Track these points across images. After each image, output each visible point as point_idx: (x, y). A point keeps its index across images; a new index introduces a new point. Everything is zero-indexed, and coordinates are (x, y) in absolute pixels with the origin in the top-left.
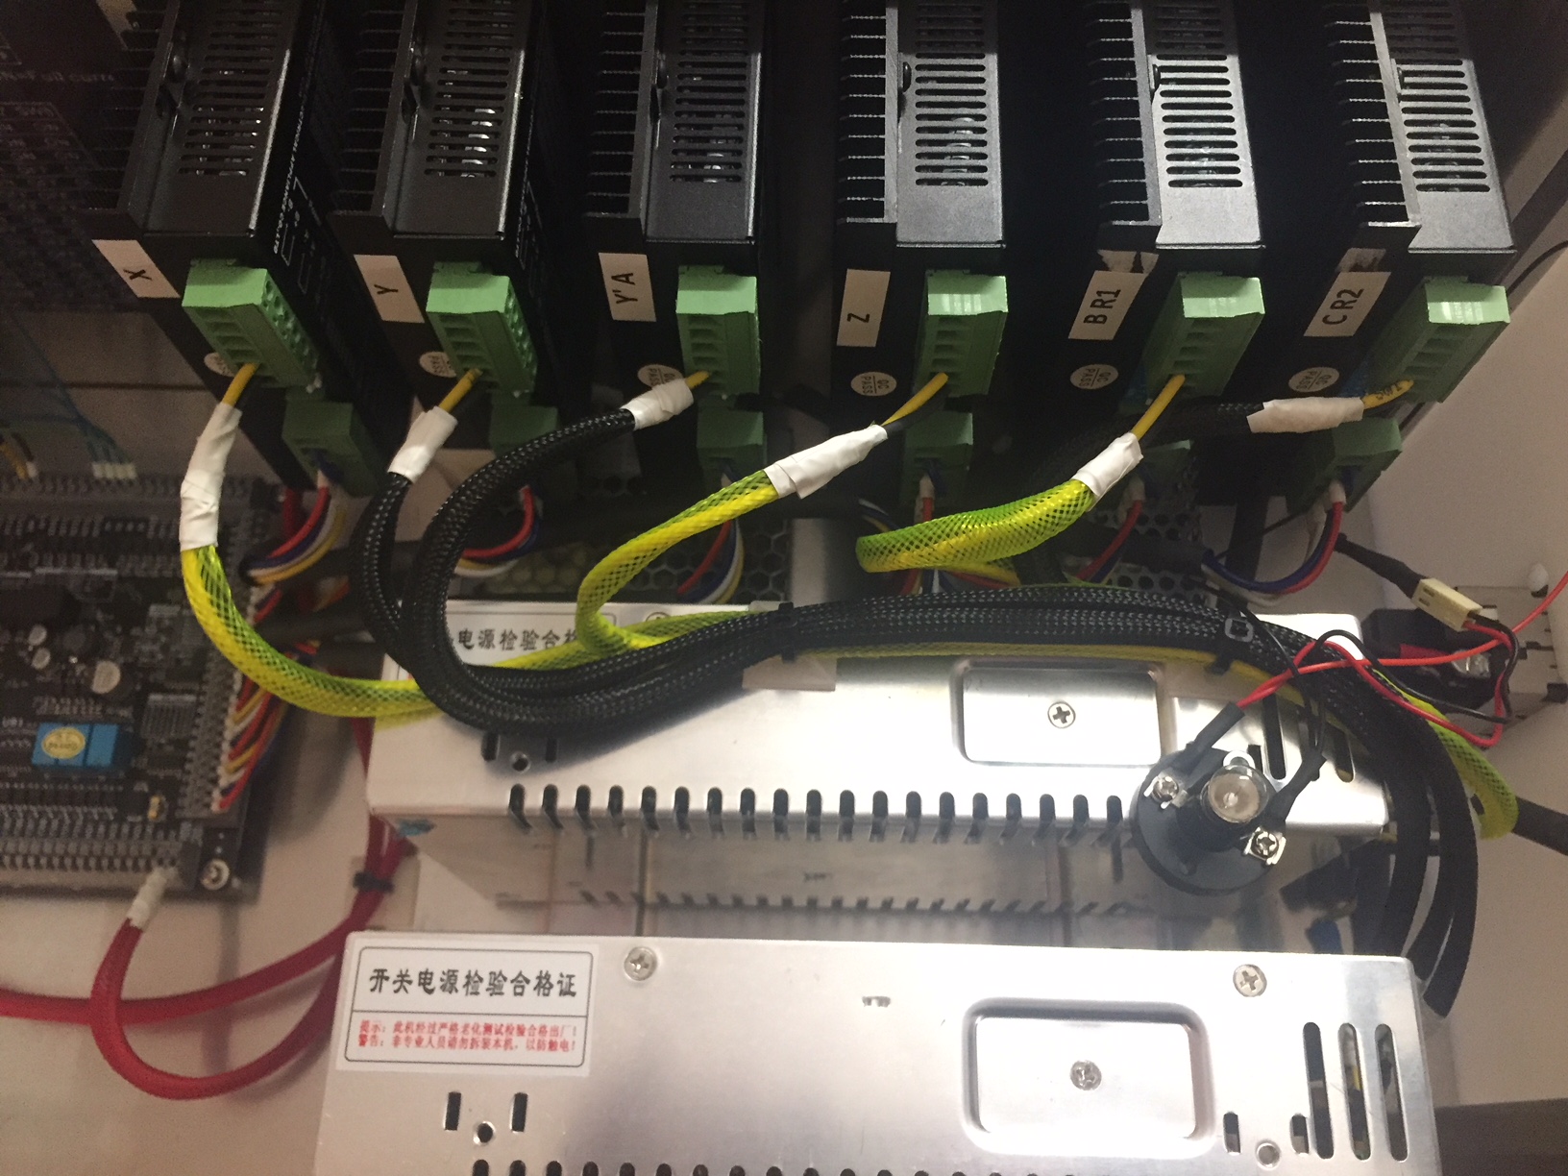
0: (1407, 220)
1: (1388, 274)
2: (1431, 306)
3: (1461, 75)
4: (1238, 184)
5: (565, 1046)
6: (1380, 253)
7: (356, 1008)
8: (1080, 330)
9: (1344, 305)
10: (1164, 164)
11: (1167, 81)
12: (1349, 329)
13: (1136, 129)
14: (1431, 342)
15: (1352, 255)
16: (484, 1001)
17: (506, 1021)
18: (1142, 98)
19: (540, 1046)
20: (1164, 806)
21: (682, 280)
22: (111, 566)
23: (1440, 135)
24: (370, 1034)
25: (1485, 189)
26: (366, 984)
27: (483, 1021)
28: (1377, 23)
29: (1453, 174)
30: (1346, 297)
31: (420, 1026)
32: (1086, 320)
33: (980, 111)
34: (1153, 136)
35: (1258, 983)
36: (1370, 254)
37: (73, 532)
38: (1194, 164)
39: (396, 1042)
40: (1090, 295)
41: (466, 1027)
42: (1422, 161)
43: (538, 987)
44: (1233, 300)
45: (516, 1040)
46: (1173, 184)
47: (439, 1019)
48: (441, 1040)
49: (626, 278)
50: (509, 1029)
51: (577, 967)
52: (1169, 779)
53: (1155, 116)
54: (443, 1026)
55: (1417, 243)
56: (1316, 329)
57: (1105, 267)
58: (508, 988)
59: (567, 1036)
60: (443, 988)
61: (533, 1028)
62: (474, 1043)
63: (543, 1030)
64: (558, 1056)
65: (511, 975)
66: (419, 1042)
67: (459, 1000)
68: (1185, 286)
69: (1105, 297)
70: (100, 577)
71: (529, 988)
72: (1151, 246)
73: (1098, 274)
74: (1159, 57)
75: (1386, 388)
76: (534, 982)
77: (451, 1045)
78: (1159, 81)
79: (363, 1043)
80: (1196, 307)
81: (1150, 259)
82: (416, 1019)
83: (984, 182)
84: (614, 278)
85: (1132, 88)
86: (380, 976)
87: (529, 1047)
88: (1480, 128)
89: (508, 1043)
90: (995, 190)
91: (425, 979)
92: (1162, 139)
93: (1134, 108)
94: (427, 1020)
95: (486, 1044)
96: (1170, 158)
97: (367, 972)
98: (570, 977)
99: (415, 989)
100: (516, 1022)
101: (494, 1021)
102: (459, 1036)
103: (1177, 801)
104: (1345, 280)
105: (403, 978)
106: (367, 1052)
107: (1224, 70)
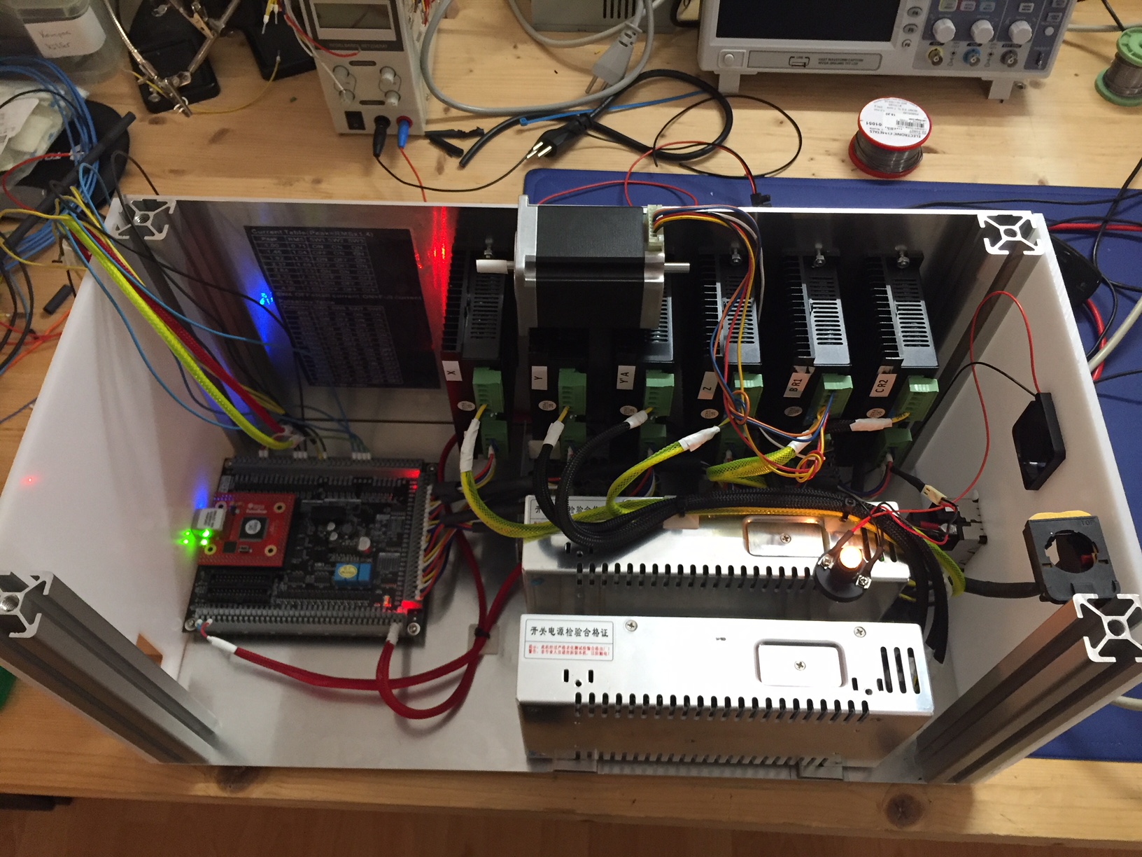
0: (899, 356)
1: (896, 375)
2: (910, 386)
3: (920, 306)
4: (841, 344)
5: (605, 654)
6: (892, 368)
7: (527, 639)
8: (787, 394)
9: (882, 385)
10: (815, 337)
11: (815, 308)
12: (886, 394)
13: (805, 325)
14: (913, 398)
15: (882, 368)
16: (574, 638)
17: (583, 645)
18: (807, 315)
19: (597, 654)
20: (825, 568)
21: (647, 375)
22: (358, 498)
23: (914, 327)
24: (533, 650)
25: (928, 346)
26: (529, 632)
27: (574, 645)
28: (889, 289)
29: (918, 341)
30: (882, 383)
31: (551, 647)
32: (790, 390)
33: (750, 318)
34: (811, 328)
35: (863, 633)
36: (888, 368)
37: (340, 483)
38: (826, 337)
39: (543, 652)
40: (791, 381)
41: (568, 647)
42: (907, 336)
43: (594, 633)
44: (841, 383)
45: (587, 651)
46: (819, 343)
47: (558, 645)
48: (559, 652)
49: (626, 374)
50: (584, 648)
51: (608, 627)
52: (827, 558)
53: (812, 320)
54: (560, 647)
55: (904, 364)
56: (873, 394)
57: (796, 372)
58: (582, 634)
59: (606, 650)
60: (558, 634)
61: (593, 647)
62: (572, 653)
63: (597, 648)
64: (603, 657)
65: (583, 629)
66: (551, 652)
67: (565, 638)
68: (825, 379)
69: (797, 382)
70: (354, 503)
71: (591, 634)
72: (812, 365)
73: (794, 374)
74: (813, 299)
75: (900, 415)
76: (592, 632)
77: (564, 653)
78: (813, 308)
79: (530, 652)
80: (829, 386)
81: (812, 370)
82: (549, 644)
83: (753, 342)
84: (622, 374)
85: (803, 311)
86: (534, 629)
87: (593, 654)
88: (927, 325)
89: (584, 653)
90: (757, 345)
91: (551, 631)
92: (814, 328)
93: (804, 318)
94: (554, 645)
95: (576, 653)
96: (818, 334)
97: (529, 628)
98: (606, 630)
99: (548, 634)
100: (587, 646)
101: (579, 645)
102: (566, 650)
103: (830, 566)
104: (881, 377)
105: (543, 630)
106: (532, 655)
107: (836, 304)
